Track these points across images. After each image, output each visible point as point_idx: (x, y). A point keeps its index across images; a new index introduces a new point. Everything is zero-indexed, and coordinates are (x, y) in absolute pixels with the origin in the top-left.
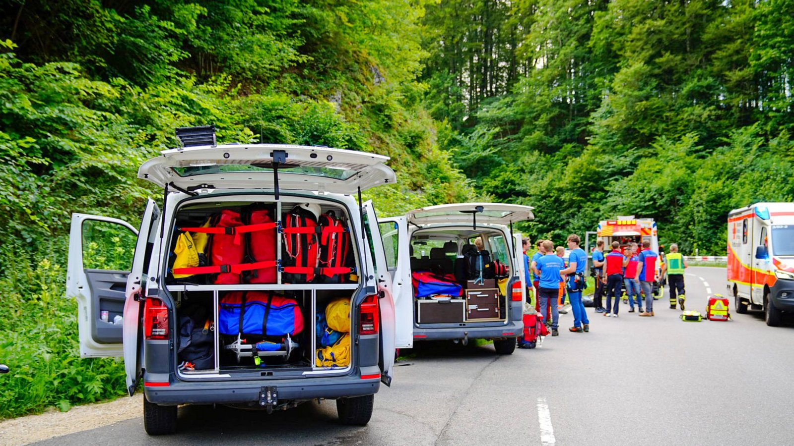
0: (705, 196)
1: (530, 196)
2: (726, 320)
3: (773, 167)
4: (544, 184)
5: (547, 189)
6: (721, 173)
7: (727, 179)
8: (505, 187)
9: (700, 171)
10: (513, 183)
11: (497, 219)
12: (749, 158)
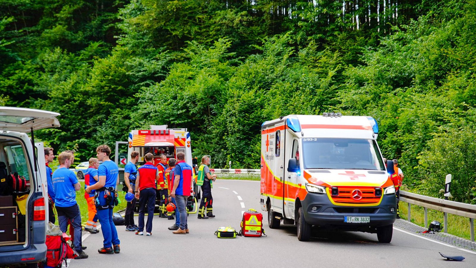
0: (237, 105)
1: (50, 99)
2: (260, 236)
3: (302, 77)
4: (68, 85)
5: (71, 92)
6: (254, 82)
7: (260, 88)
8: (22, 88)
9: (233, 79)
10: (31, 83)
11: (15, 126)
12: (281, 67)
